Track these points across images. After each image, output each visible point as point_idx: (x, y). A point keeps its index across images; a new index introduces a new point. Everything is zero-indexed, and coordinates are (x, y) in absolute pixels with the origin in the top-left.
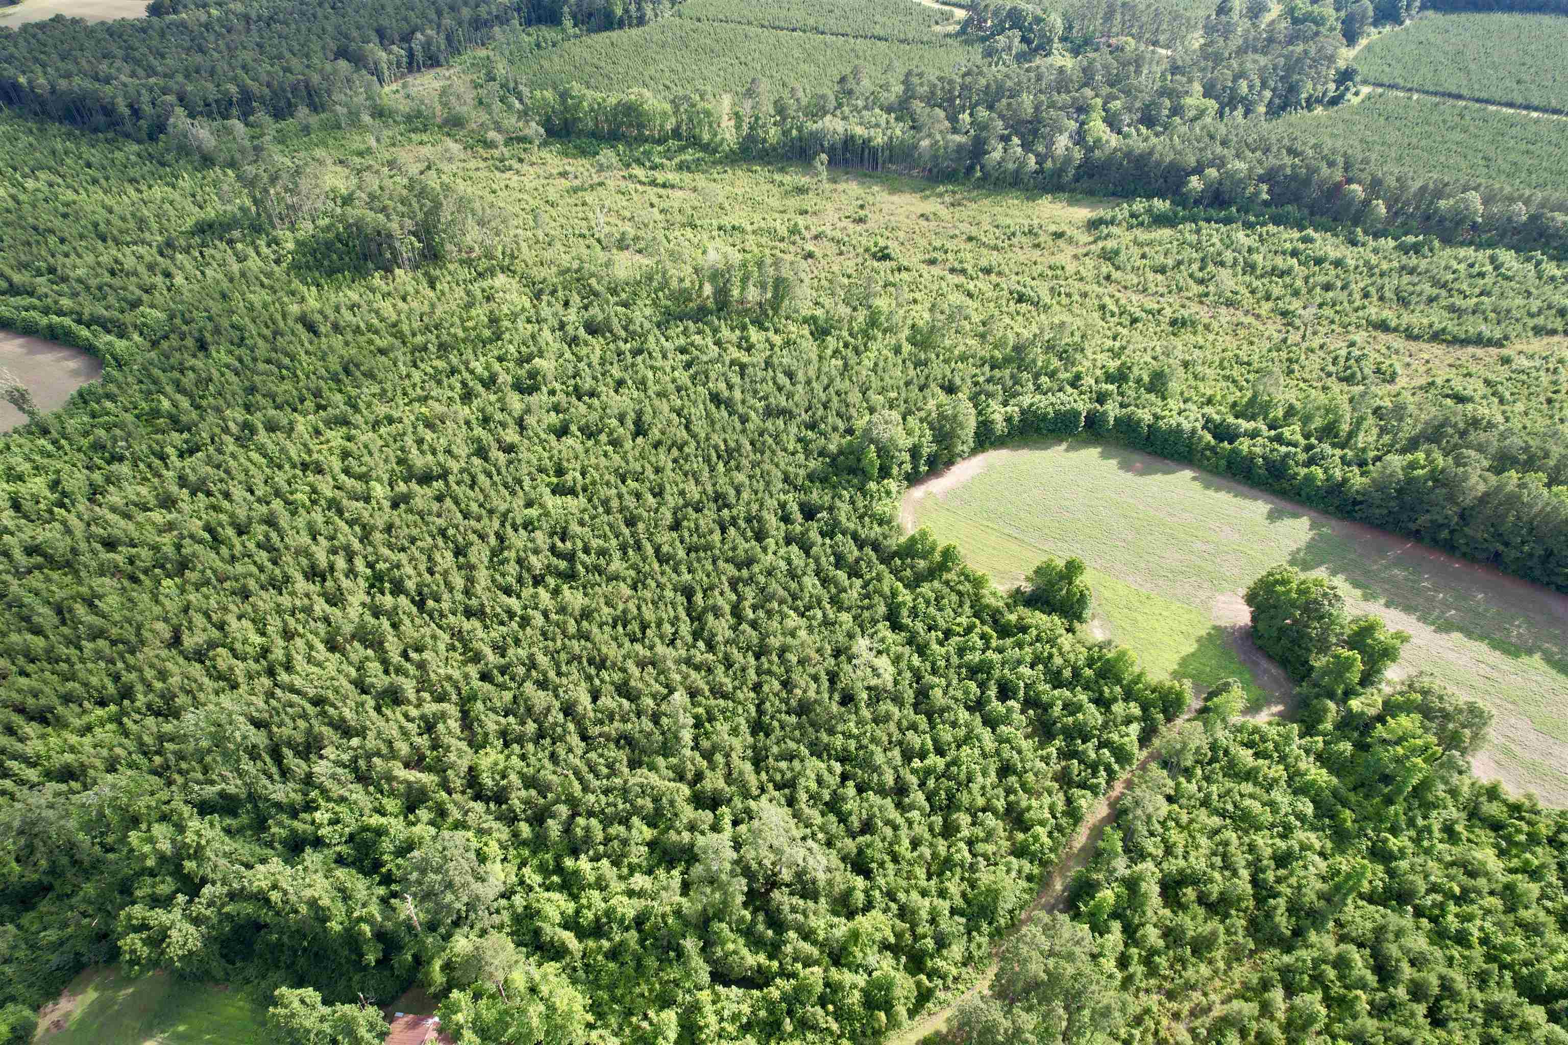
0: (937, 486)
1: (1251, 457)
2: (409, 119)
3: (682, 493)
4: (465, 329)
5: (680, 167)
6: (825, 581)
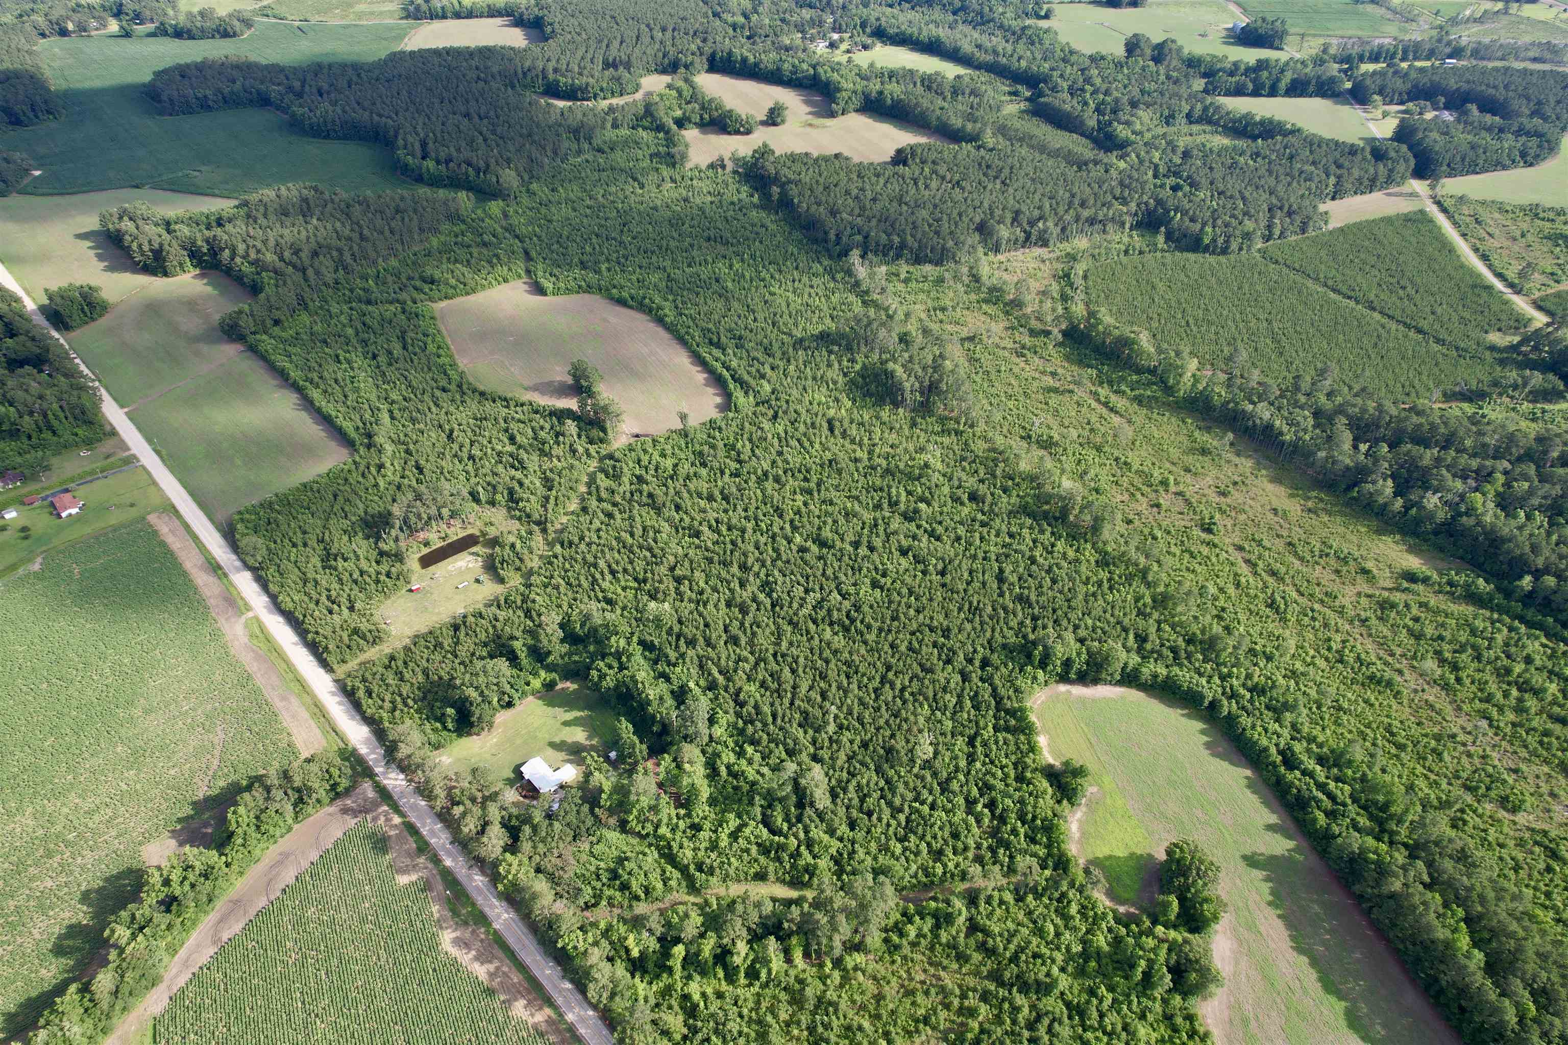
0: (1078, 690)
1: (1291, 785)
3: (932, 618)
4: (907, 465)
5: (1135, 399)
6: (960, 702)
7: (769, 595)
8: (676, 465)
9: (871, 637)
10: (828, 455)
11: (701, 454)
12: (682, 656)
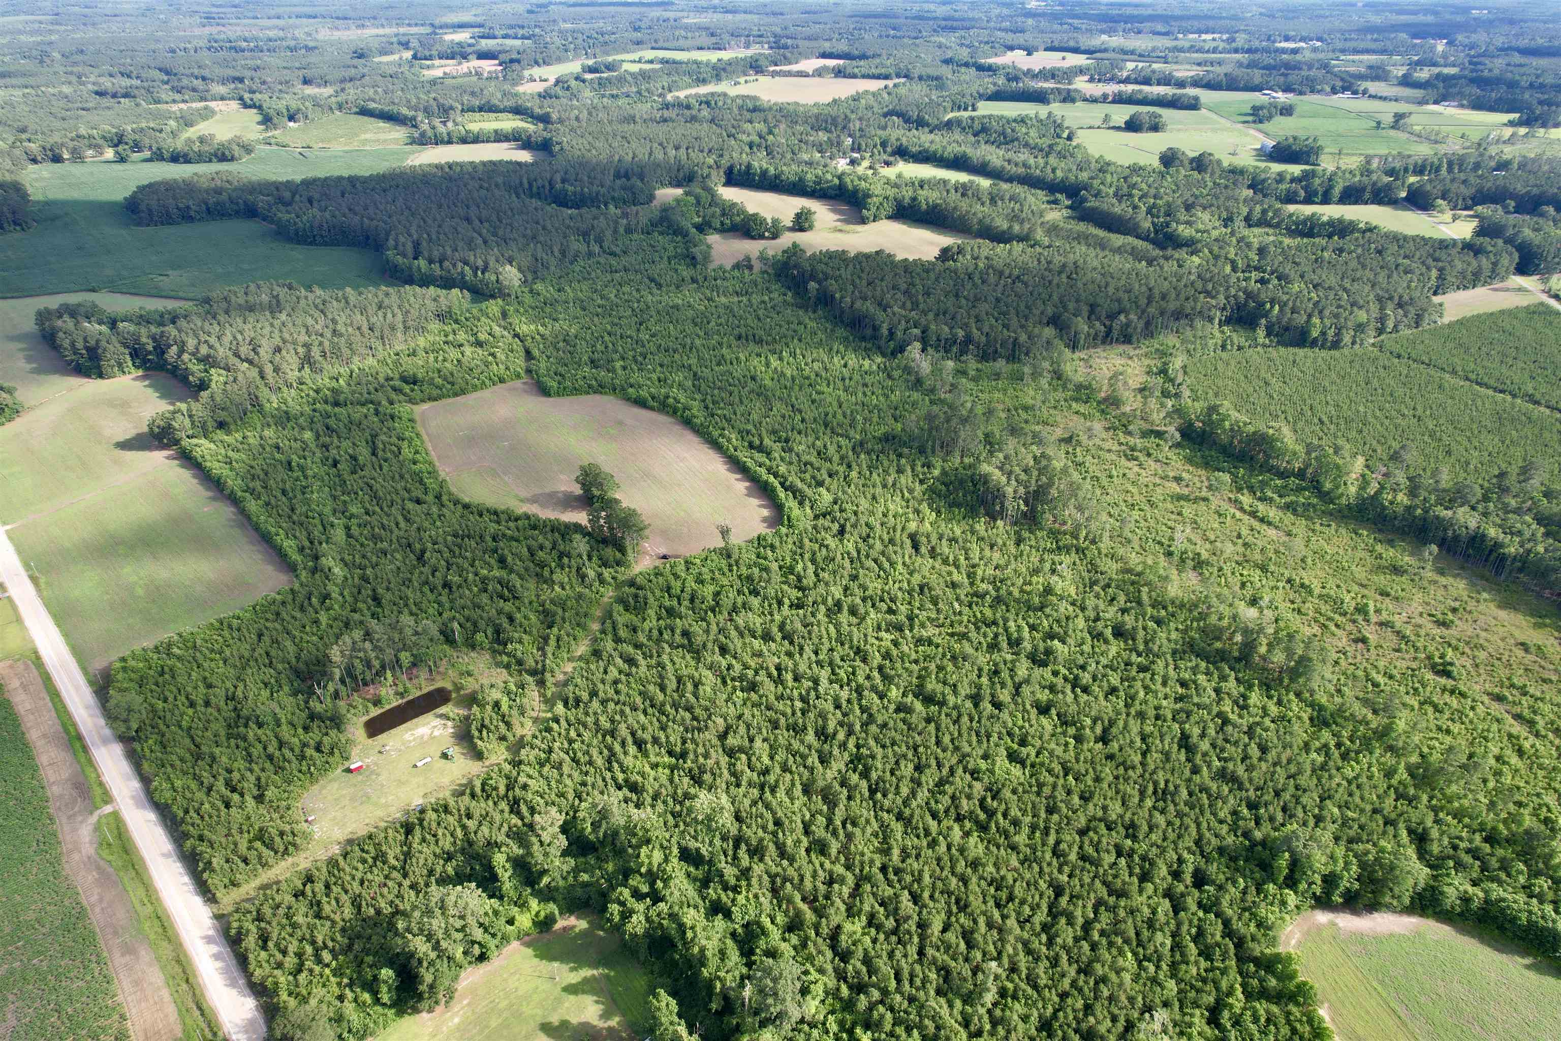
0: (1346, 922)
2: (1079, 387)
3: (1105, 808)
4: (1022, 591)
5: (1287, 507)
6: (1177, 946)
7: (865, 775)
8: (717, 594)
9: (1021, 839)
10: (916, 579)
11: (750, 578)
12: (745, 873)
